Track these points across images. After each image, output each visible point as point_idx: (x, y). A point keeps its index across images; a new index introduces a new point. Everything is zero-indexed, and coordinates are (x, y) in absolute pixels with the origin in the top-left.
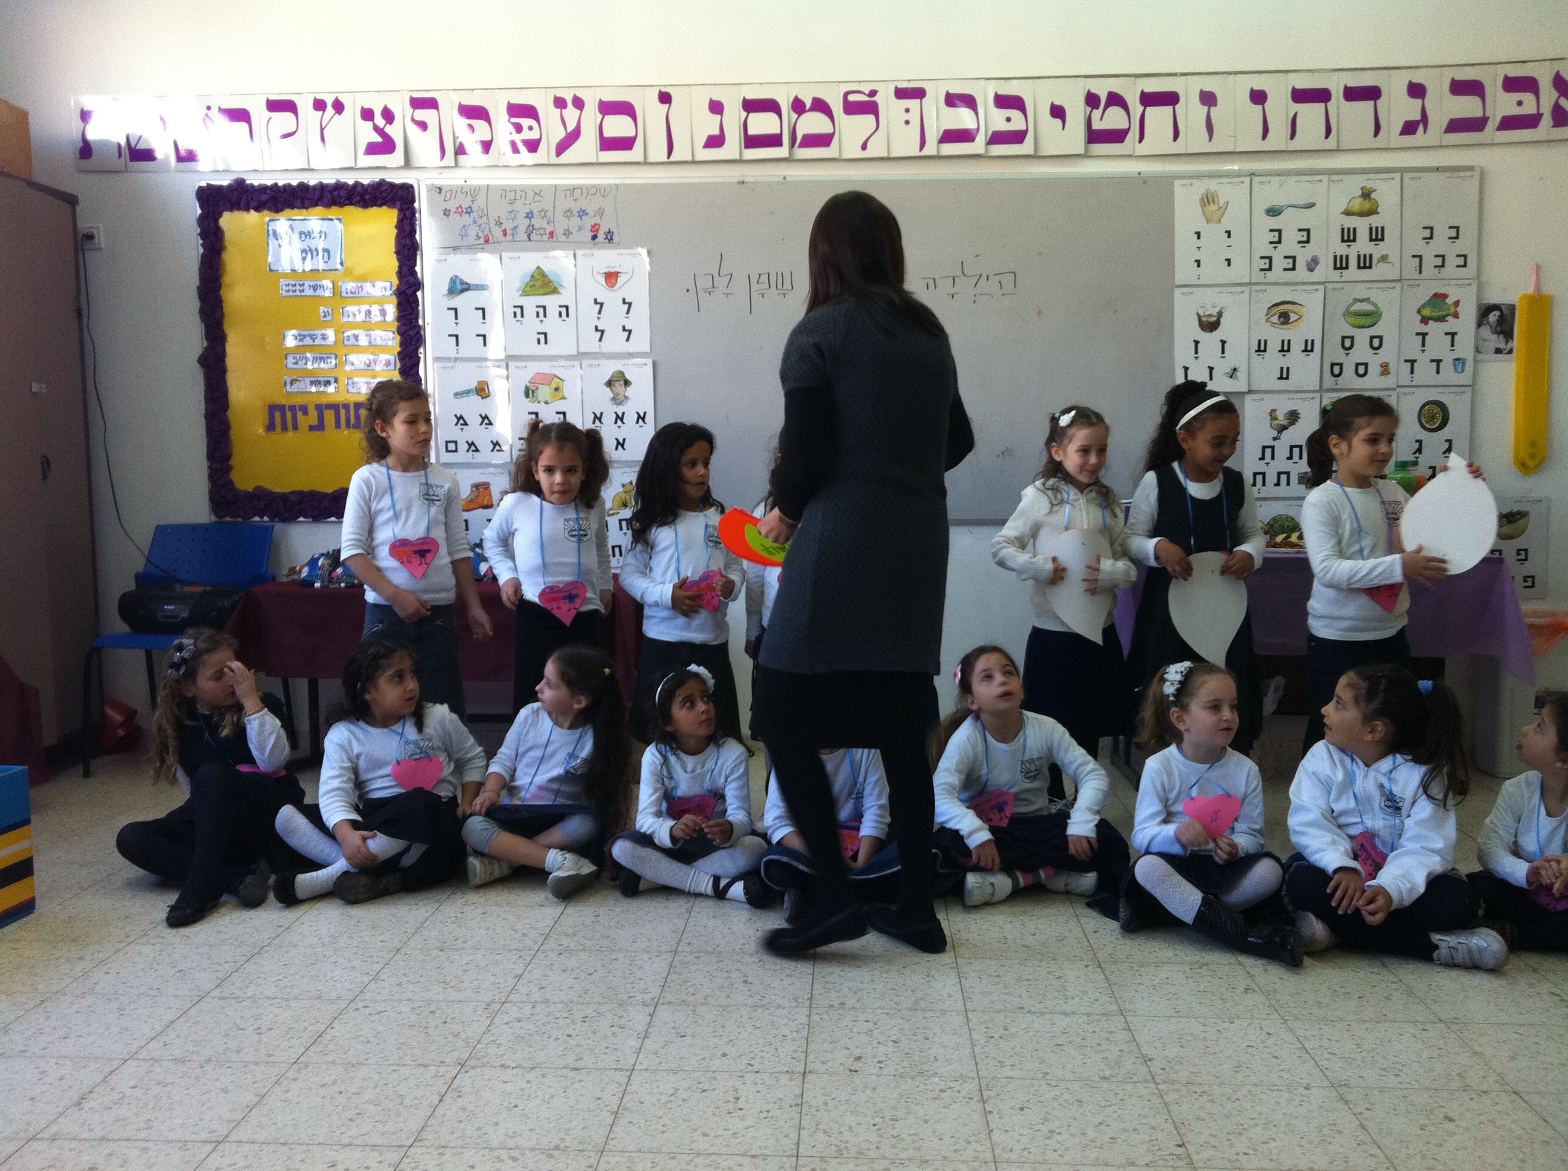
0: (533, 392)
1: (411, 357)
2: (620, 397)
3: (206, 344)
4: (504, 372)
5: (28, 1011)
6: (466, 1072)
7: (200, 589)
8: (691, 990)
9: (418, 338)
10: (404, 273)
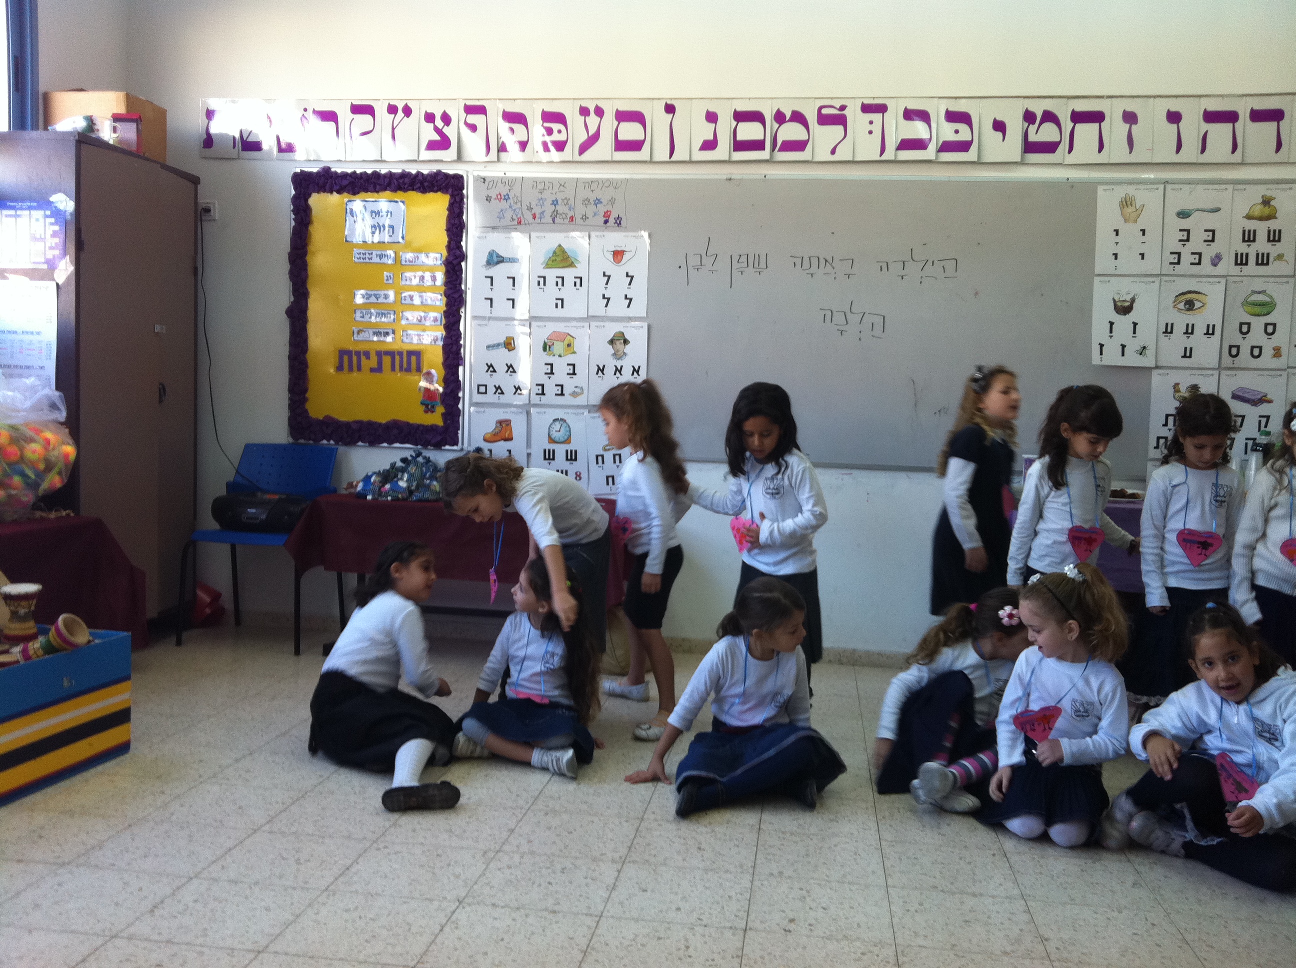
0: (550, 347)
1: (454, 316)
2: (620, 353)
3: (292, 299)
4: (528, 331)
5: (118, 832)
6: (464, 908)
7: (277, 497)
8: (653, 852)
9: (460, 302)
10: (452, 246)
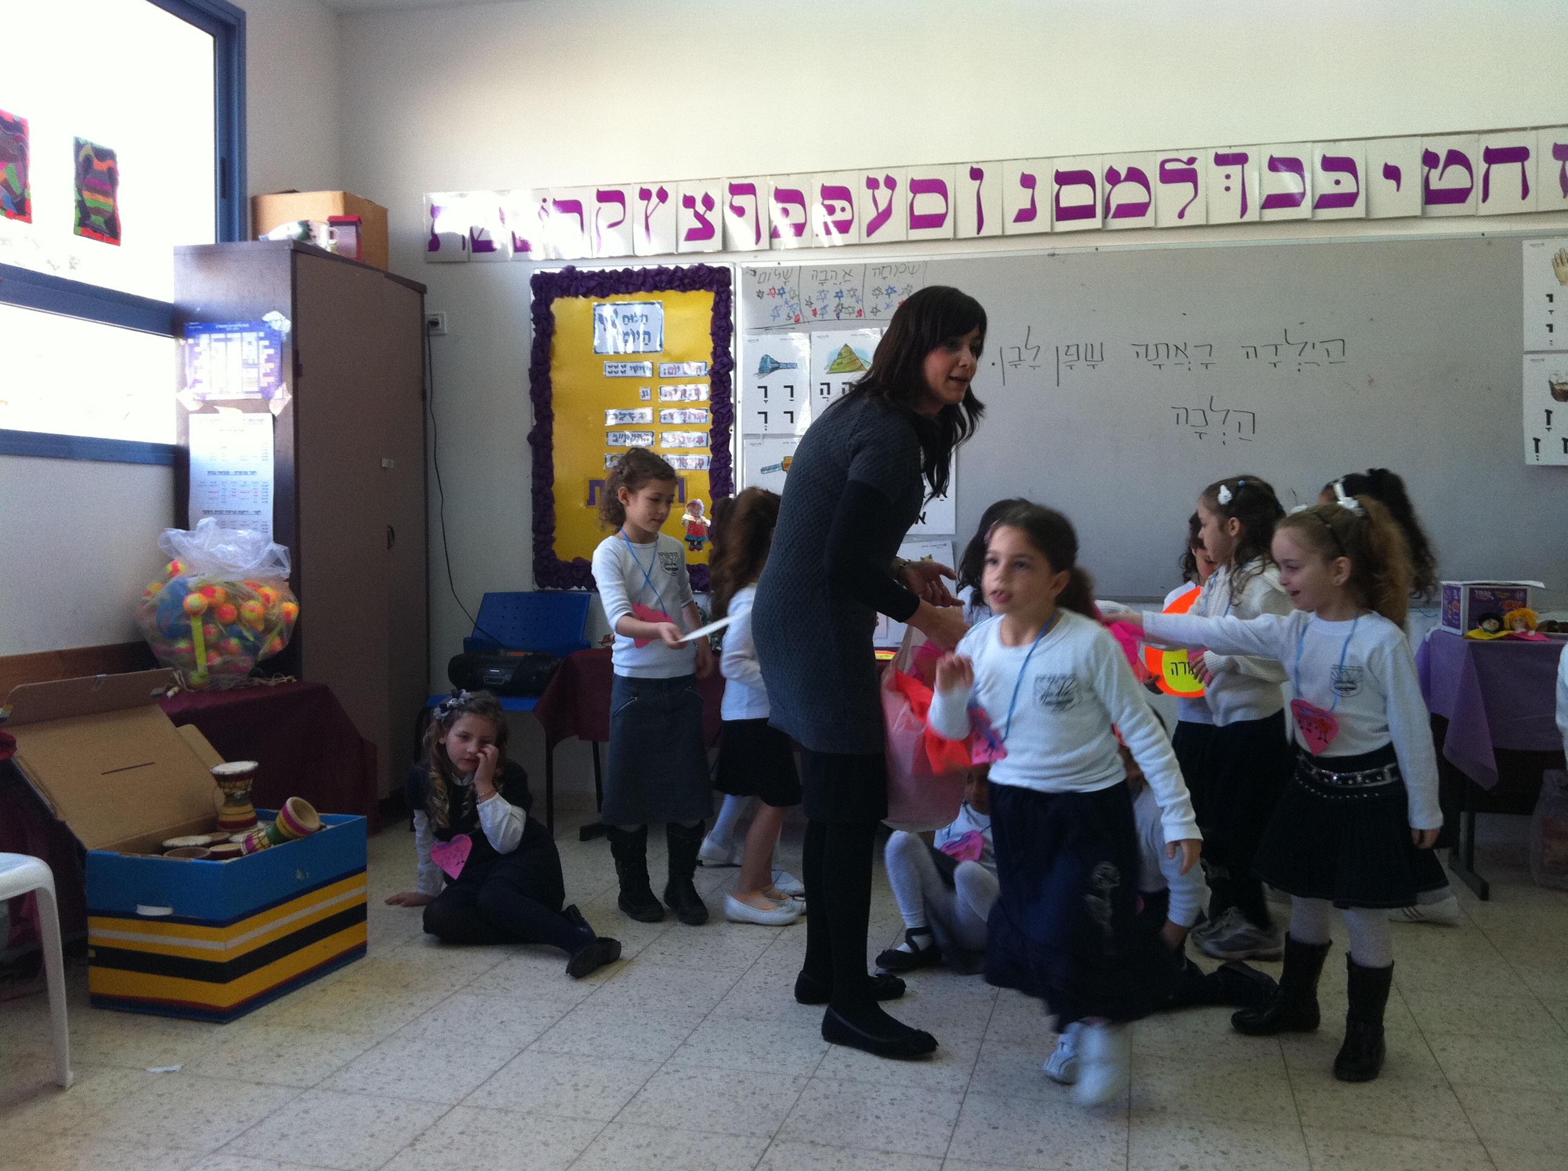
1: (722, 434)
3: (534, 423)
5: (366, 1051)
6: (777, 1145)
7: (522, 654)
9: (729, 416)
10: (718, 353)
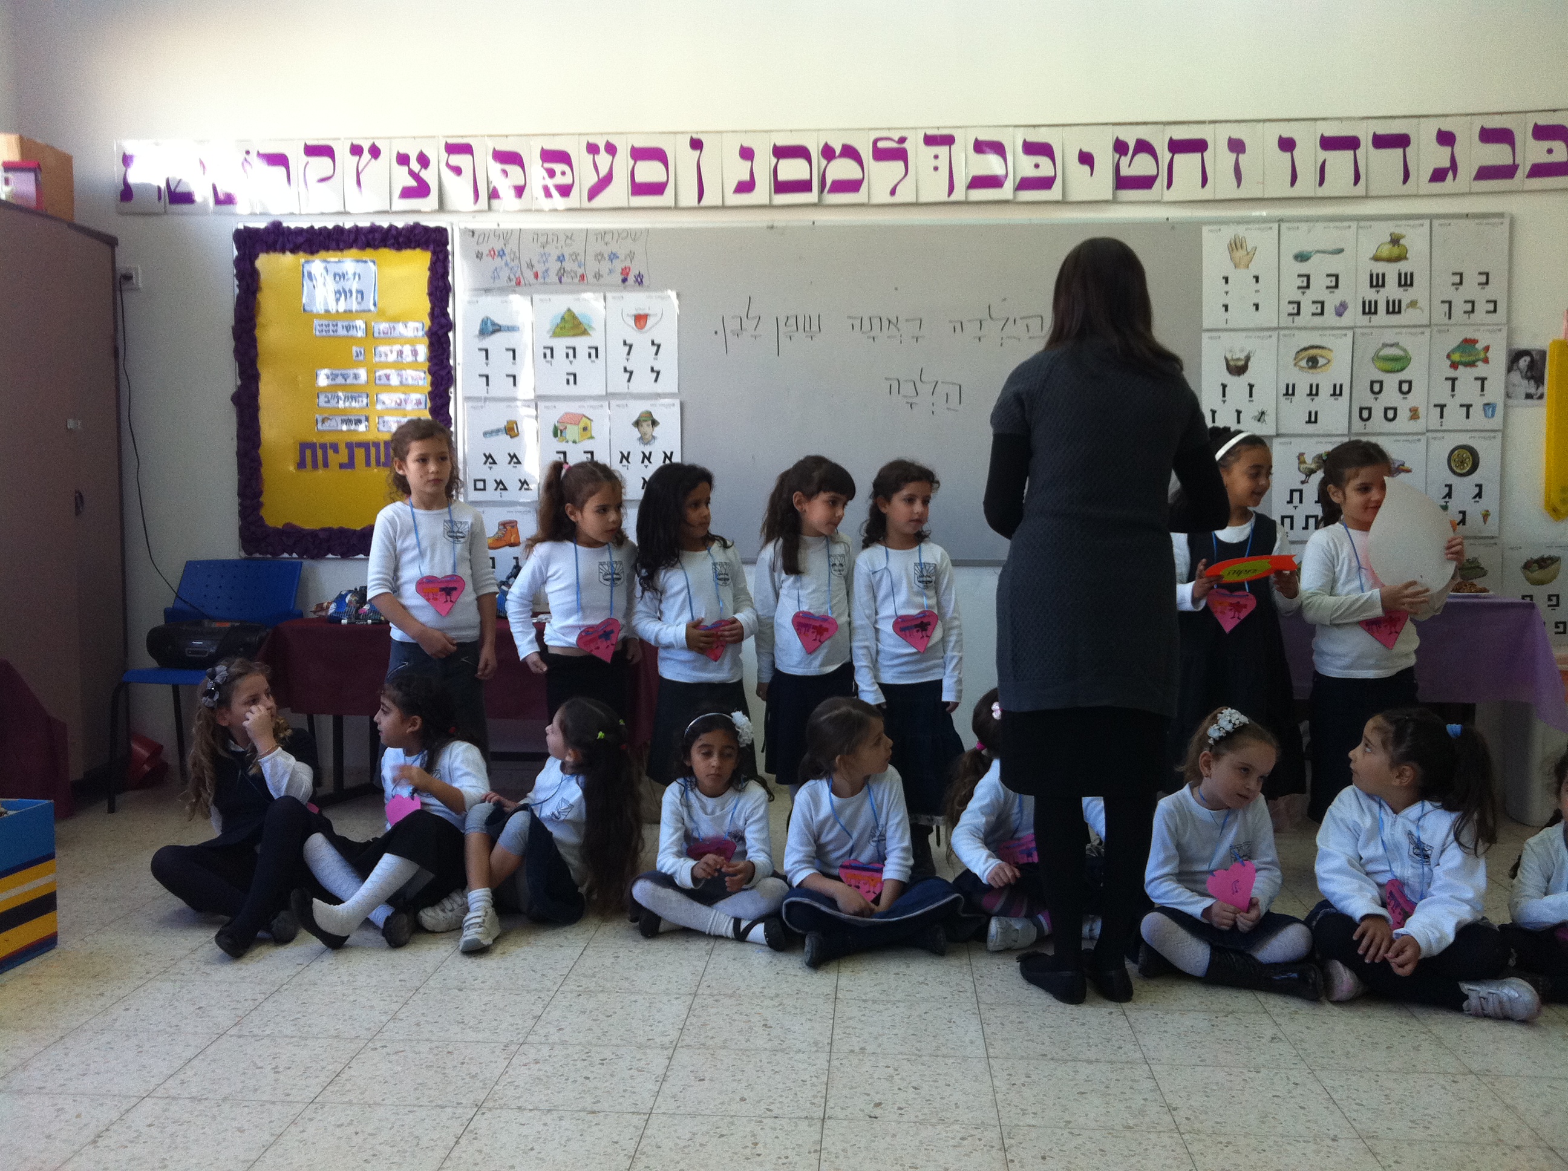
0: (561, 432)
1: (441, 397)
2: (647, 437)
3: (239, 382)
4: (533, 412)
5: (46, 1048)
6: (483, 1114)
7: (228, 625)
8: (710, 1034)
9: (449, 378)
10: (436, 313)
